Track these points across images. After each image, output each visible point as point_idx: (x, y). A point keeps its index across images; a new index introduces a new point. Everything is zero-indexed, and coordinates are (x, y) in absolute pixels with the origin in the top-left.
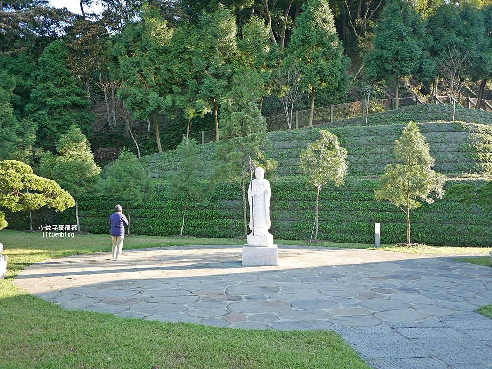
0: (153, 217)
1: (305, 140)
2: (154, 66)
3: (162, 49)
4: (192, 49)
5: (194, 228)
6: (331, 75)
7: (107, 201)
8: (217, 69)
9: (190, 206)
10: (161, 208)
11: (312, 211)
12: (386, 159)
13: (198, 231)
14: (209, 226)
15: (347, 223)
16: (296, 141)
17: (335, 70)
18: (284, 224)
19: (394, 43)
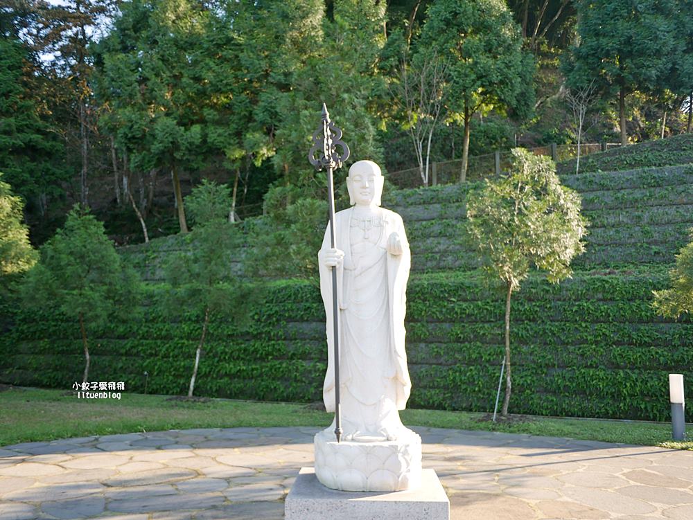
0: (151, 355)
1: (457, 204)
2: (171, 72)
3: (186, 42)
4: (242, 40)
5: (231, 379)
6: (502, 82)
7: (71, 323)
8: (286, 75)
9: (225, 332)
10: (168, 337)
11: (479, 344)
12: (627, 236)
13: (238, 384)
14: (261, 375)
15: (559, 371)
16: (438, 206)
17: (511, 73)
18: (418, 371)
19: (621, 25)
